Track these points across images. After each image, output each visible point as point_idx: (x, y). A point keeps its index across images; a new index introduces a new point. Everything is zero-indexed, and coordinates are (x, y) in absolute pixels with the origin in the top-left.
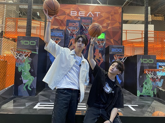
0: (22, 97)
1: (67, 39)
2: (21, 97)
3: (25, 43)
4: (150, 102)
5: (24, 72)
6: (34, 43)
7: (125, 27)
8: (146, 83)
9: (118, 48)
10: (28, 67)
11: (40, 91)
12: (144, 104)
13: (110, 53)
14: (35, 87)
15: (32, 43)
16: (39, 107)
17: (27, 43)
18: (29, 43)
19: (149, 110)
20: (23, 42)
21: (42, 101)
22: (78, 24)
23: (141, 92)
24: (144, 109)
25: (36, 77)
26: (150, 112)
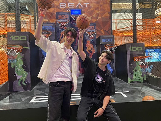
0: (18, 93)
1: (57, 32)
2: (16, 92)
3: (16, 38)
4: (140, 88)
5: (17, 68)
6: (24, 38)
7: (114, 16)
8: (136, 70)
9: (109, 38)
10: (21, 63)
11: (35, 85)
12: (134, 90)
13: (101, 43)
14: (30, 82)
15: (22, 38)
16: (35, 100)
17: (17, 38)
18: (20, 38)
19: (139, 95)
20: (13, 38)
21: (38, 95)
22: (67, 16)
23: (132, 79)
24: (135, 95)
25: (30, 72)
26: (140, 97)
